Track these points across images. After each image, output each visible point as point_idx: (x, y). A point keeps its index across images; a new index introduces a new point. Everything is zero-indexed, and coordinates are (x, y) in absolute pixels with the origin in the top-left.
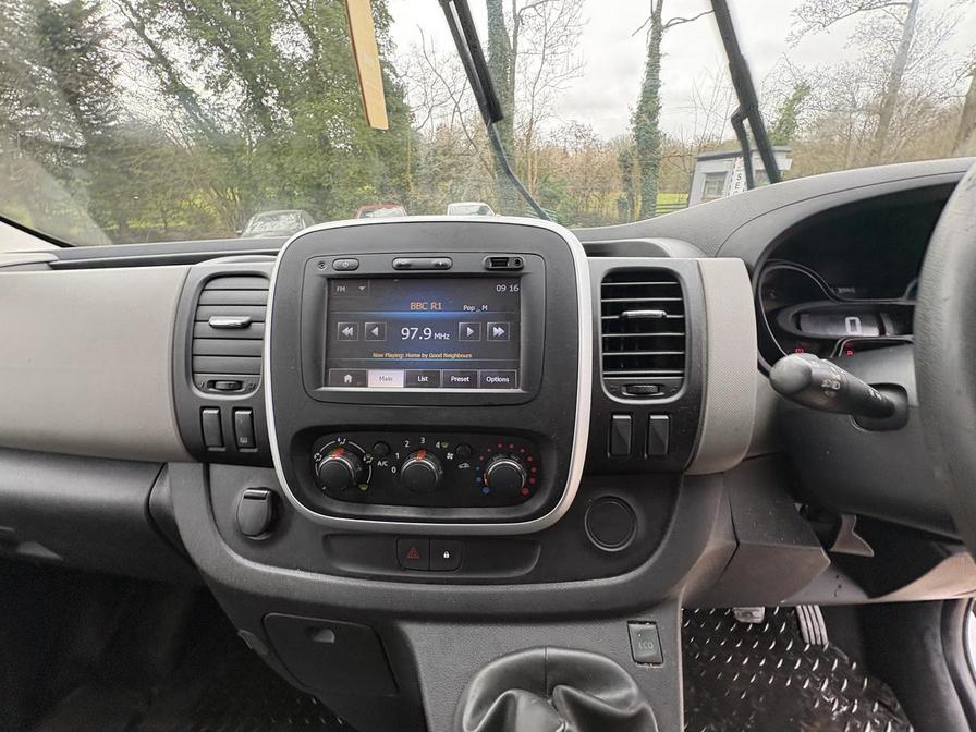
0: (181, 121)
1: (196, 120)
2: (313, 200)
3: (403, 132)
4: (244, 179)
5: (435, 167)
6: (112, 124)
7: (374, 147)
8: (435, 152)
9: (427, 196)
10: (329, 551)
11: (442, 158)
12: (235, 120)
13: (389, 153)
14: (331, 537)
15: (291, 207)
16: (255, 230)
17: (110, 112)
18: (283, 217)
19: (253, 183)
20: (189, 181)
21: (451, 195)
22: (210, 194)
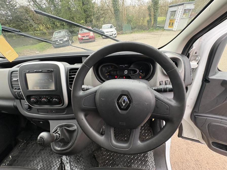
0: (32, 5)
1: (36, 5)
2: (69, 26)
3: (90, 4)
4: (51, 21)
5: (99, 14)
6: (16, 7)
7: (83, 10)
8: (99, 9)
9: (98, 23)
10: (38, 112)
11: (100, 11)
12: (46, 4)
13: (87, 11)
14: (38, 109)
15: (64, 28)
16: (56, 36)
17: (14, 4)
18: (62, 32)
19: (53, 22)
20: (38, 23)
21: (104, 22)
22: (44, 26)
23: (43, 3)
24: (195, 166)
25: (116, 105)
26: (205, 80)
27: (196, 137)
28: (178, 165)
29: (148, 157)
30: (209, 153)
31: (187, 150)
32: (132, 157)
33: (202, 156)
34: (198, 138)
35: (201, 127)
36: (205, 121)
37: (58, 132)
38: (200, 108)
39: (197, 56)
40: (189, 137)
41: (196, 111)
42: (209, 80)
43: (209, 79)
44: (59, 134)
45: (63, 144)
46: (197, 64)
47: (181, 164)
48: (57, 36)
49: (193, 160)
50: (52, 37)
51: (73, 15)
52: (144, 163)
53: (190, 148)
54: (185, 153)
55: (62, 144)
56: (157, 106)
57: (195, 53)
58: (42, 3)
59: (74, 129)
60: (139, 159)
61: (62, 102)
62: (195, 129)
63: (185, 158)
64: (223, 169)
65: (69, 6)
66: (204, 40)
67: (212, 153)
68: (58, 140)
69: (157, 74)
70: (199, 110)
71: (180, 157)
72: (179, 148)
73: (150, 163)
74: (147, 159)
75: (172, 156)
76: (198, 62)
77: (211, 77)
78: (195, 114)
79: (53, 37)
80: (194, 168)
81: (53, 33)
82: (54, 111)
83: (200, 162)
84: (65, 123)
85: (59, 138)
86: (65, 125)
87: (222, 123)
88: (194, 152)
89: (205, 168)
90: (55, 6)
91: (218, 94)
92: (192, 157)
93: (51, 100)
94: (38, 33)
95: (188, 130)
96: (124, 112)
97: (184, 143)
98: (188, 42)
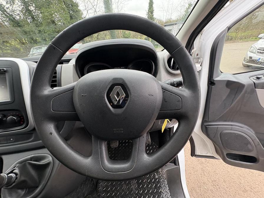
1: (6, 15)
4: (28, 35)
12: (20, 15)
16: (34, 52)
18: (43, 48)
21: (98, 38)
22: (17, 41)
23: (17, 14)
24: (213, 188)
25: (105, 101)
26: (211, 82)
27: (210, 152)
28: (196, 191)
29: (161, 187)
30: (224, 169)
31: (202, 171)
32: (141, 192)
33: (217, 174)
34: (211, 152)
35: (214, 138)
36: (216, 130)
37: (14, 171)
38: (210, 116)
39: (199, 58)
40: (202, 154)
41: (206, 120)
42: (215, 82)
43: (214, 80)
44: (16, 174)
45: (26, 191)
46: (200, 66)
47: (198, 189)
48: (36, 52)
49: (210, 181)
50: (28, 54)
51: (59, 29)
52: (157, 196)
53: (205, 167)
54: (201, 174)
55: (23, 192)
56: (165, 99)
57: (197, 55)
58: (15, 14)
59: (48, 162)
60: (151, 192)
61: (25, 120)
62: (208, 142)
63: (202, 181)
64: (239, 184)
65: (53, 19)
66: (203, 39)
67: (227, 169)
68: (14, 184)
69: (160, 73)
70: (209, 118)
71: (197, 181)
72: (194, 170)
73: (165, 194)
74: (160, 190)
75: (188, 182)
76: (200, 64)
77: (216, 79)
78: (205, 124)
79: (30, 54)
80: (213, 191)
81: (31, 49)
82: (12, 139)
83: (217, 182)
84: (31, 155)
85: (14, 182)
86: (31, 159)
87: (233, 129)
88: (209, 171)
89: (222, 187)
90: (33, 18)
91: (224, 98)
92: (208, 177)
93: (5, 119)
94: (8, 50)
95: (200, 146)
96: (119, 111)
97: (198, 163)
98: (189, 38)
